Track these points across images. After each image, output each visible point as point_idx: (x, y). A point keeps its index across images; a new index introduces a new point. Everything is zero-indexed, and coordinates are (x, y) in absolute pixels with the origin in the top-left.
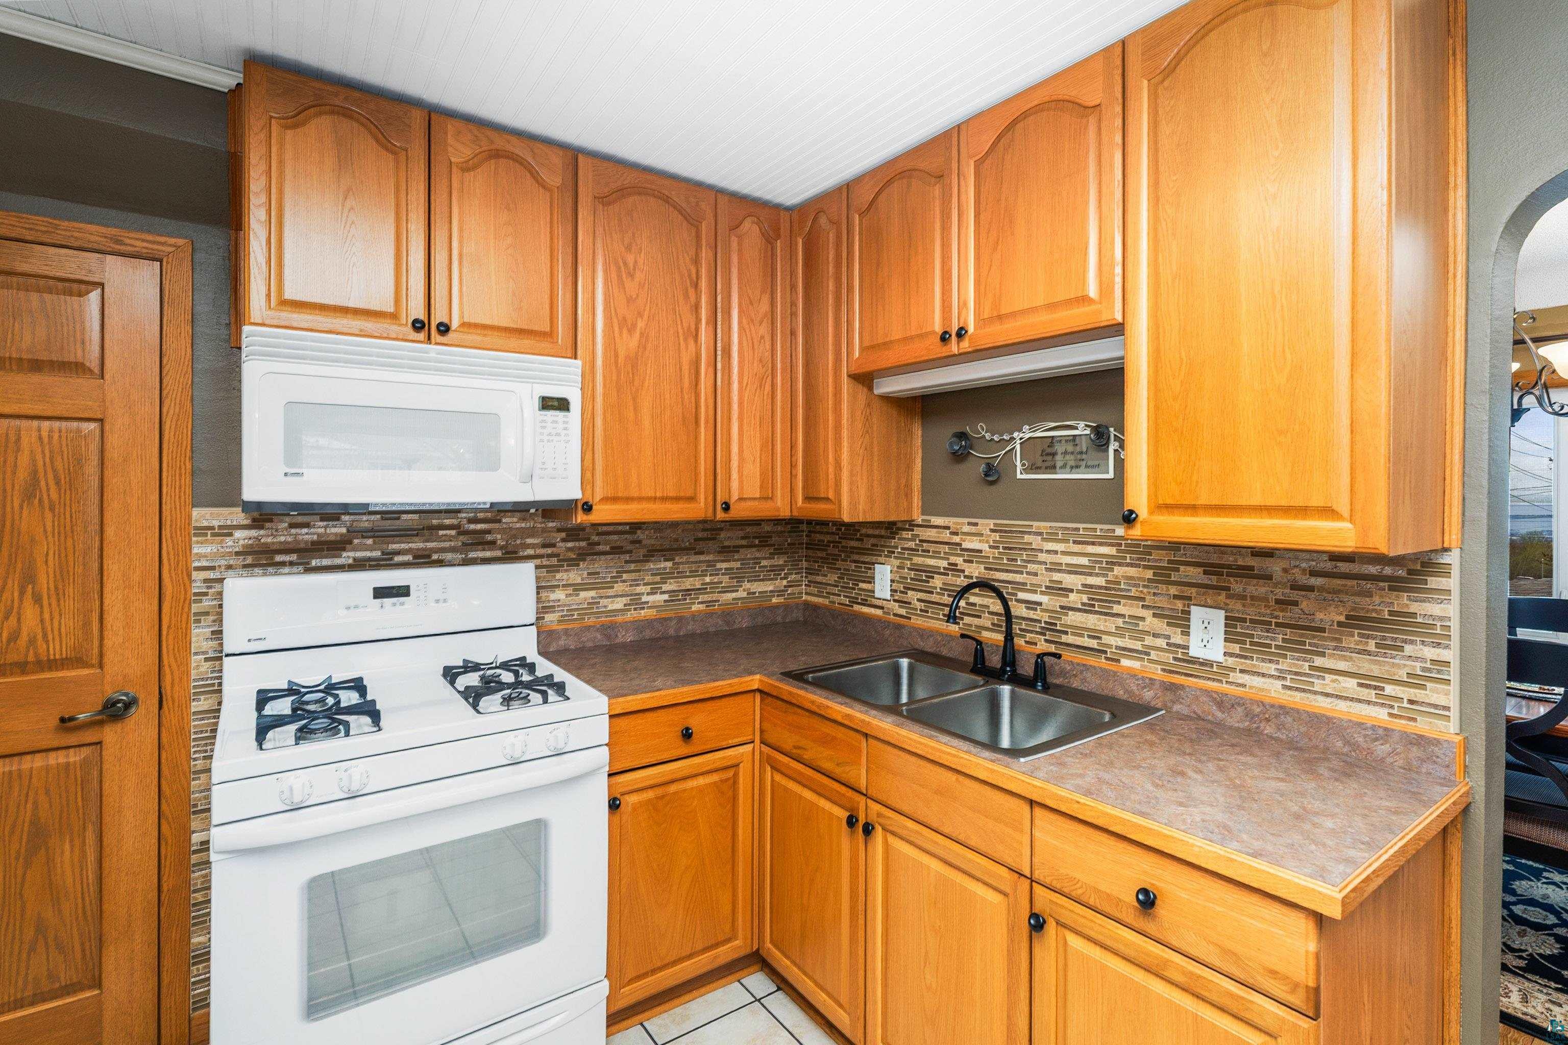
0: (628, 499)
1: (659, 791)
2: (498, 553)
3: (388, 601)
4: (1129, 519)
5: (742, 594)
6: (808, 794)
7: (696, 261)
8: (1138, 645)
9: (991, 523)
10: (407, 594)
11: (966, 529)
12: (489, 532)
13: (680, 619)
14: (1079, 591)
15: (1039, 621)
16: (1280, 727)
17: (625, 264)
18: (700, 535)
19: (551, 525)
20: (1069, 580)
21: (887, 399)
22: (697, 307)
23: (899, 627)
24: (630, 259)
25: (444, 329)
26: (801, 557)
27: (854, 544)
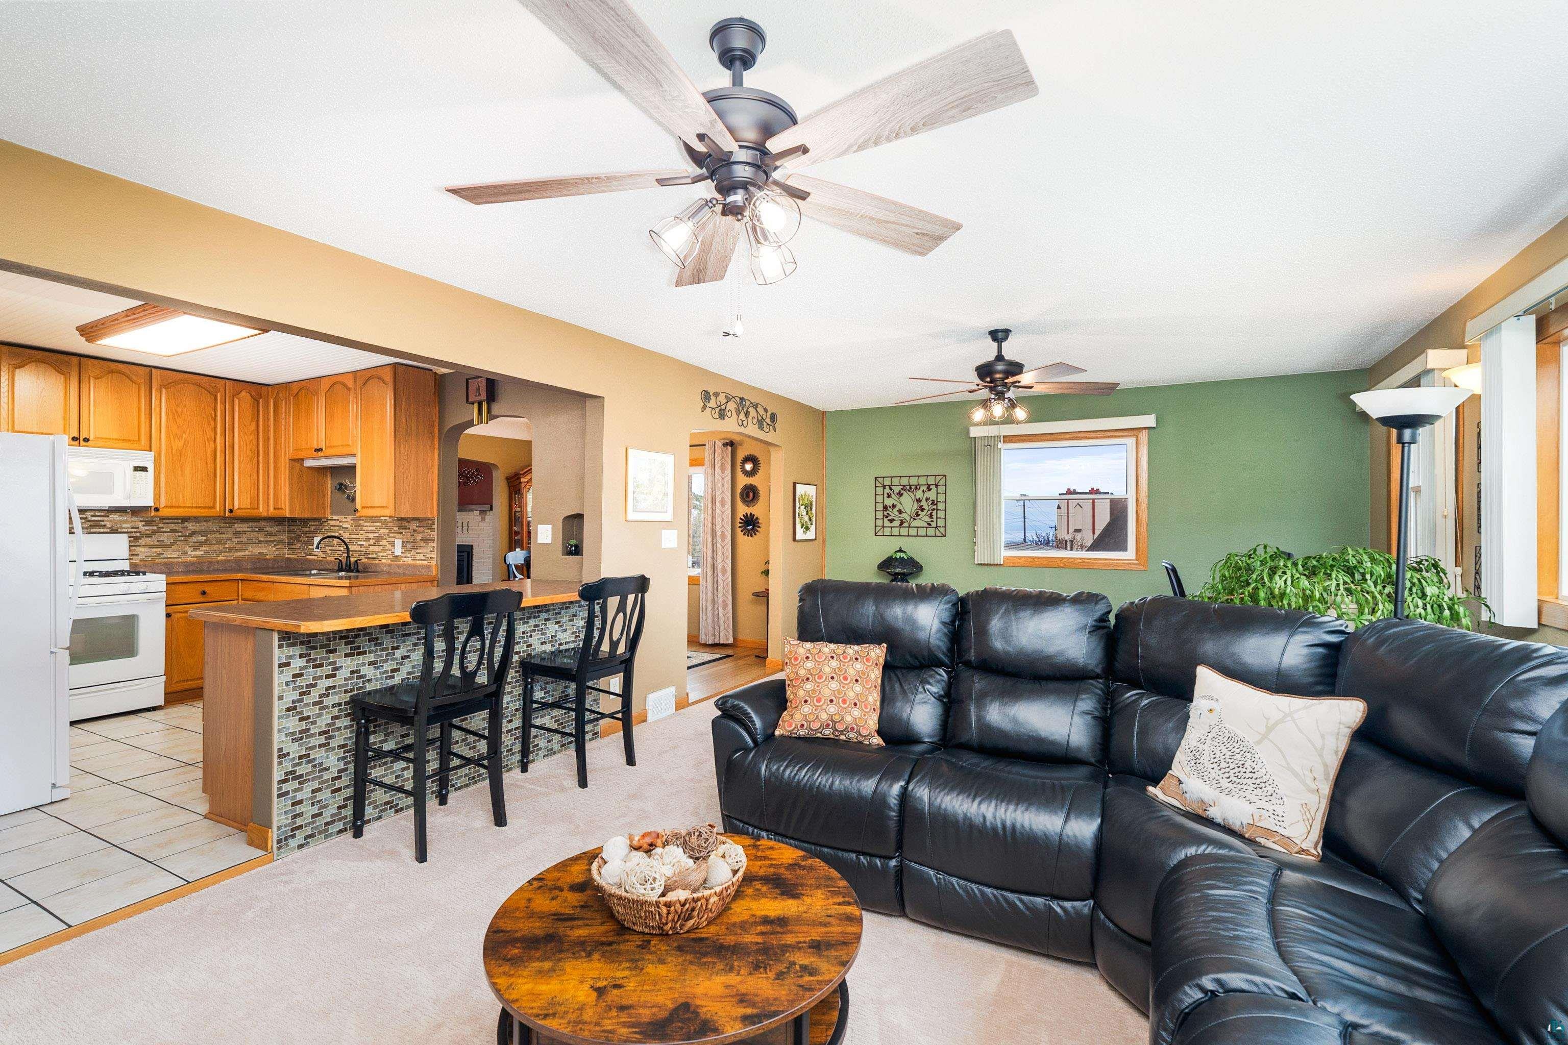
0: (178, 507)
1: (190, 614)
2: (108, 530)
4: (356, 510)
5: (247, 553)
7: (215, 410)
9: (351, 517)
11: (344, 520)
12: (103, 521)
13: (210, 563)
14: (373, 539)
16: (409, 571)
17: (177, 412)
19: (136, 518)
21: (310, 468)
22: (215, 428)
23: (321, 561)
24: (179, 410)
25: (86, 440)
26: (284, 537)
27: (307, 529)
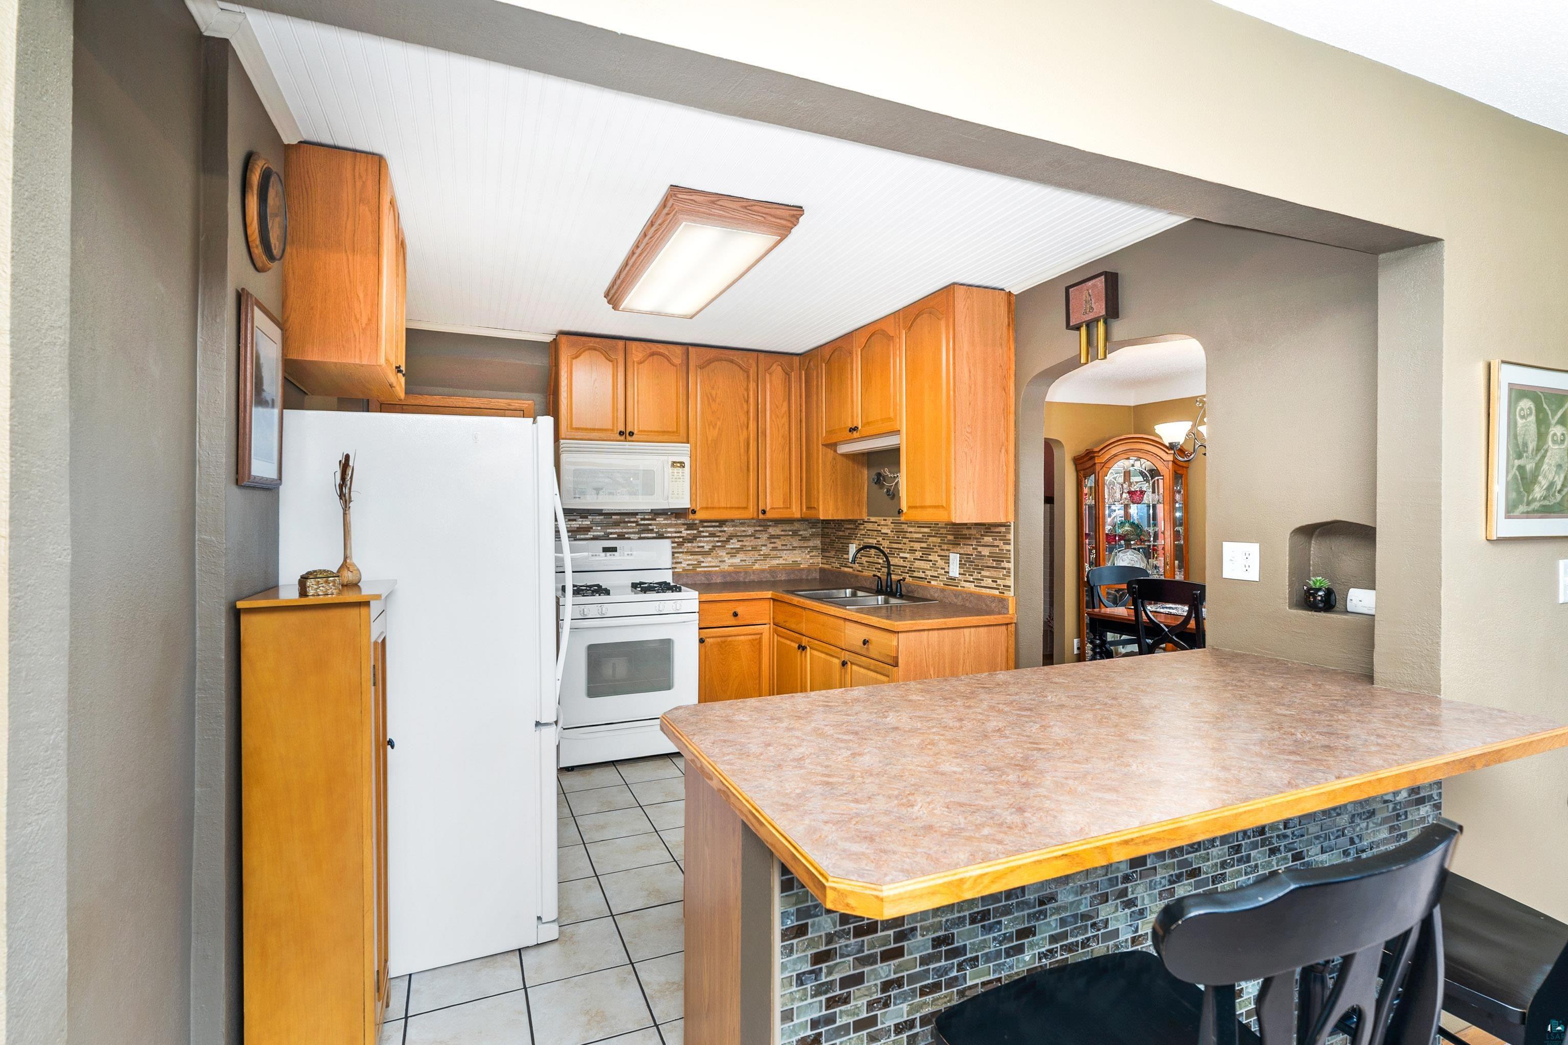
0: (713, 508)
1: (723, 639)
2: (654, 535)
3: (608, 554)
4: (900, 512)
5: (781, 561)
6: (788, 642)
7: (747, 390)
8: (935, 574)
9: (891, 519)
10: (616, 551)
11: (883, 522)
12: (650, 525)
13: (746, 573)
14: (919, 551)
15: (906, 567)
16: (970, 602)
17: (711, 396)
18: (758, 528)
19: (679, 522)
20: (917, 546)
21: (846, 456)
22: (748, 412)
23: (857, 576)
24: (714, 393)
25: (631, 434)
26: (817, 542)
27: (841, 533)
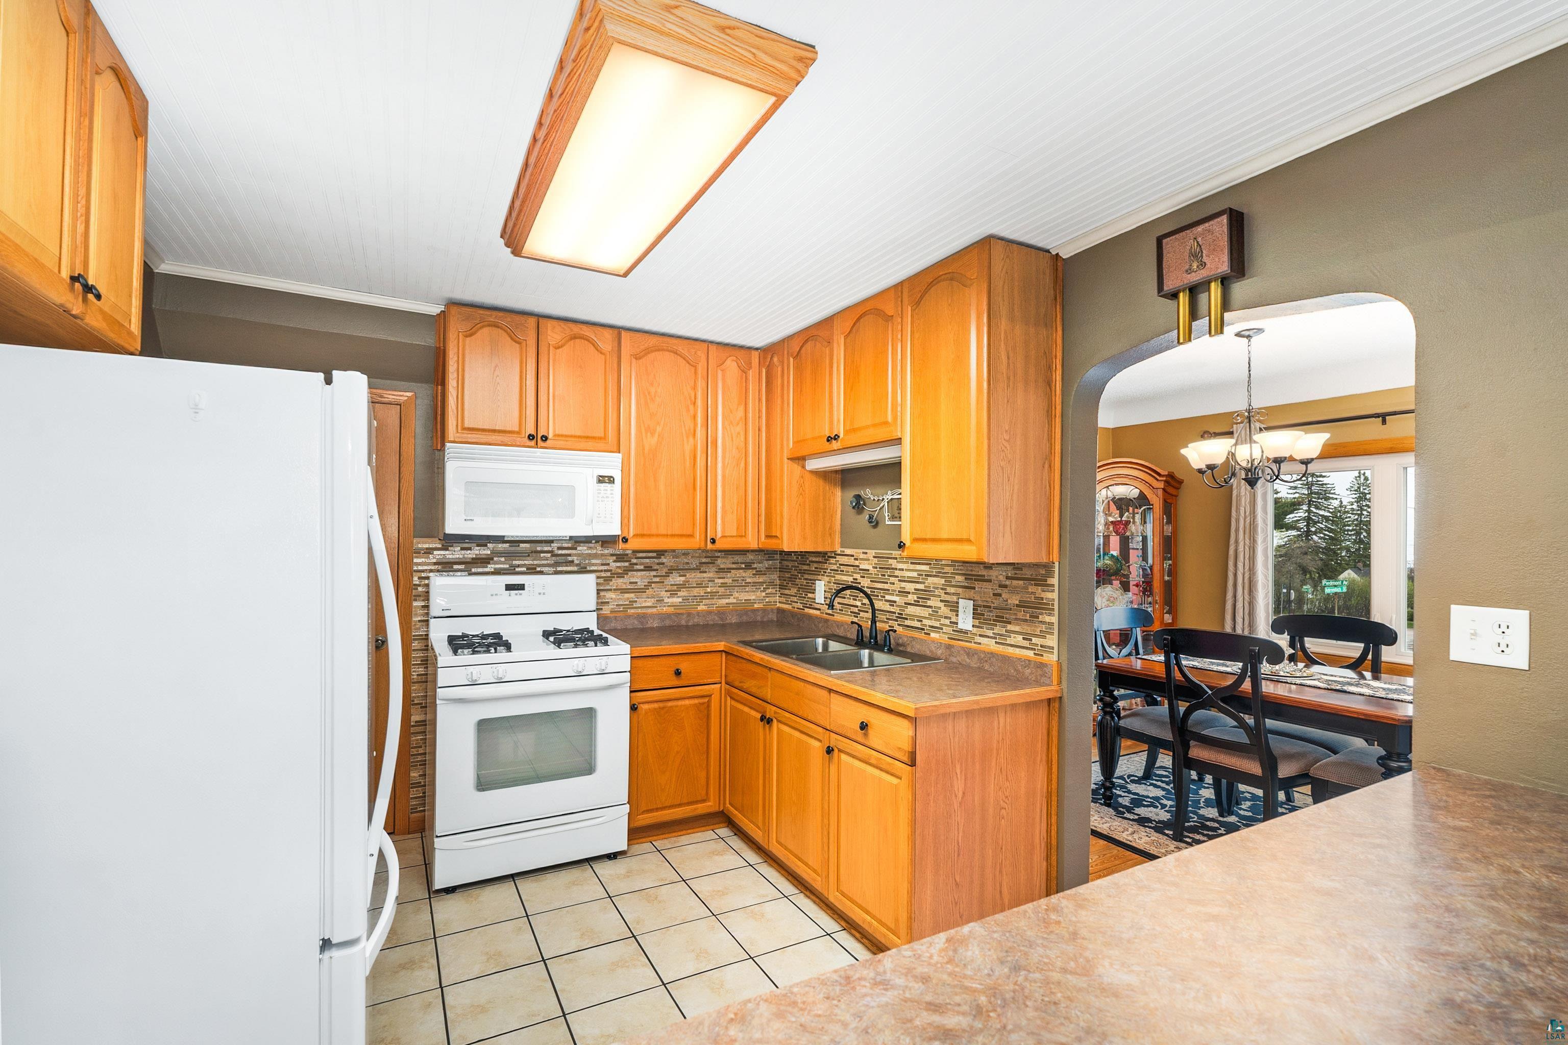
0: (650, 536)
1: (661, 705)
2: (575, 569)
3: (513, 592)
4: (901, 546)
5: (732, 600)
6: (746, 709)
7: (694, 388)
8: (937, 624)
9: (874, 551)
10: (523, 589)
11: (862, 556)
12: (570, 555)
13: (689, 614)
14: (913, 593)
15: (894, 613)
16: (991, 665)
17: (649, 394)
18: (704, 560)
19: (606, 552)
20: (910, 587)
21: (816, 473)
22: (695, 417)
23: (827, 621)
24: (653, 390)
25: (545, 438)
26: (775, 577)
27: (806, 567)
